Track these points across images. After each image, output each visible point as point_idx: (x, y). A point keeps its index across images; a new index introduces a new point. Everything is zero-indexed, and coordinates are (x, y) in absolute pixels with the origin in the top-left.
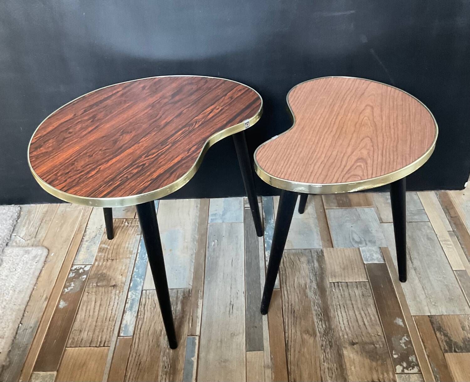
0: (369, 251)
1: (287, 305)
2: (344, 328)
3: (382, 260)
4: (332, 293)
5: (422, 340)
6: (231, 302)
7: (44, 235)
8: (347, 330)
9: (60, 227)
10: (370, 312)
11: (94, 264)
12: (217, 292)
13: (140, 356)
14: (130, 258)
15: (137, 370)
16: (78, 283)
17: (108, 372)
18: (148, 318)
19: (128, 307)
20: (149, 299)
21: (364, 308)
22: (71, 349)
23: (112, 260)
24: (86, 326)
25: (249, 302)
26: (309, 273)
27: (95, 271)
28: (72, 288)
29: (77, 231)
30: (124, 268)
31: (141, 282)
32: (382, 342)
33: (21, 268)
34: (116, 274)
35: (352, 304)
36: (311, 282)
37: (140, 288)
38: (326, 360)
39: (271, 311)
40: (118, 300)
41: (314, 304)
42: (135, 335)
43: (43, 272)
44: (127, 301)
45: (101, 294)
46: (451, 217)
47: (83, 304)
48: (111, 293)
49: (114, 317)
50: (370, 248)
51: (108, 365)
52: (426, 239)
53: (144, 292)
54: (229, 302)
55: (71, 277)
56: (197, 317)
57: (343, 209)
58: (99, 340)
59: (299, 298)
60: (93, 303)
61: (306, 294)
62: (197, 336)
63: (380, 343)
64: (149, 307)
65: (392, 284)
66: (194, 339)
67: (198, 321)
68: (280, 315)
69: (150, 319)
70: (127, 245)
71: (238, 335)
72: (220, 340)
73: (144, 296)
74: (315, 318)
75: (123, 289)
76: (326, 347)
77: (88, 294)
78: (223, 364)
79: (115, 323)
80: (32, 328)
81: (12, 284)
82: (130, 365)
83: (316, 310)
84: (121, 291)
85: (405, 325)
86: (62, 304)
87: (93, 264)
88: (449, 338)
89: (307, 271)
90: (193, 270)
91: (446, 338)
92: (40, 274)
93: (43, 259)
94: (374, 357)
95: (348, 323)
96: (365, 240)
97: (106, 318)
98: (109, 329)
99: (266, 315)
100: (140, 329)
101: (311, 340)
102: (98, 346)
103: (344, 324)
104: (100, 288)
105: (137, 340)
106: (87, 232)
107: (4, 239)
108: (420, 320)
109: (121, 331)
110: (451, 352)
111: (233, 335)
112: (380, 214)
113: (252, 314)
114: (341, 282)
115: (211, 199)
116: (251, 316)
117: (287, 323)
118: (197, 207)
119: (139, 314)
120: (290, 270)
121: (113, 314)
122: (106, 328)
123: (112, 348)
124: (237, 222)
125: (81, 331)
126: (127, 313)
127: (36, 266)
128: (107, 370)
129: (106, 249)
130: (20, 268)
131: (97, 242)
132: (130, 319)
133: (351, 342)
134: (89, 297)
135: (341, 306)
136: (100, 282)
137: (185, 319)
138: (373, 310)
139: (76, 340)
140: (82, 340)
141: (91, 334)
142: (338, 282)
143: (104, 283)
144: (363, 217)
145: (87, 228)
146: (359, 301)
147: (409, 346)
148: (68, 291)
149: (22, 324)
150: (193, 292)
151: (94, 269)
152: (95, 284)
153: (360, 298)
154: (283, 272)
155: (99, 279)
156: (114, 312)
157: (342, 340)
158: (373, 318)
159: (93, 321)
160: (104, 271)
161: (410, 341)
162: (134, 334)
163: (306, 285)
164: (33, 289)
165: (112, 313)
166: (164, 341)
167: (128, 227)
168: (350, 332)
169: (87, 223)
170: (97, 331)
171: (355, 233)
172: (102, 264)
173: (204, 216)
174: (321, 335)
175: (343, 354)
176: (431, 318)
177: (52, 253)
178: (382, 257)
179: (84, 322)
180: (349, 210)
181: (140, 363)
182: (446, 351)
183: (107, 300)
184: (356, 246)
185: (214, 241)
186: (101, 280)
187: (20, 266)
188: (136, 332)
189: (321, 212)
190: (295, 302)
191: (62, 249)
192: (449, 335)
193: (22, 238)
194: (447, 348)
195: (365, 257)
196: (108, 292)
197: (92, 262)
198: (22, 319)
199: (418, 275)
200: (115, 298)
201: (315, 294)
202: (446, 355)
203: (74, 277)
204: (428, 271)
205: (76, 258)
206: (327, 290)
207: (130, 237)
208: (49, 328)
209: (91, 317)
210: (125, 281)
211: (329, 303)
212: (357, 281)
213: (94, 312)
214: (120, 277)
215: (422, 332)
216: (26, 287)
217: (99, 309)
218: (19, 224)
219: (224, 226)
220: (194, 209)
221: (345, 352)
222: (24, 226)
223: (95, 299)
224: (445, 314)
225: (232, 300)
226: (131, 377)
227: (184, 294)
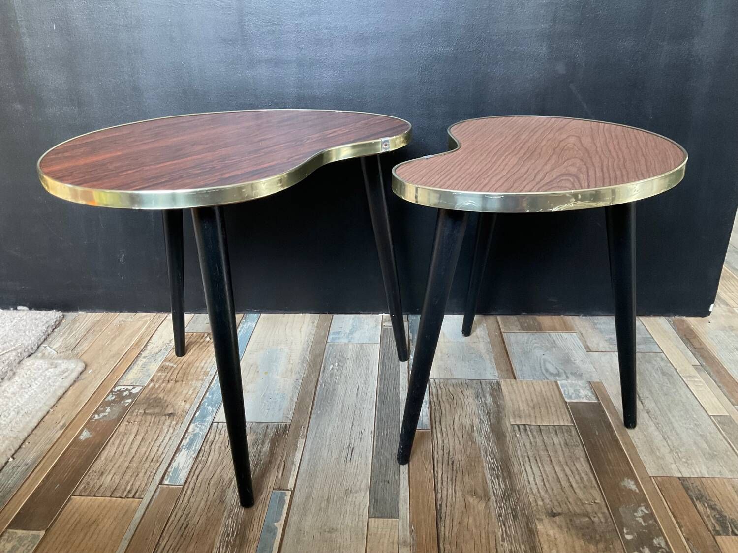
0: (572, 385)
1: (441, 452)
2: (536, 490)
3: (594, 398)
4: (516, 440)
5: (673, 514)
6: (350, 444)
7: (86, 348)
8: (543, 493)
9: (112, 339)
10: (579, 469)
11: (148, 385)
12: (329, 430)
13: (190, 515)
14: (202, 380)
15: (178, 537)
16: (117, 409)
17: (130, 537)
18: (214, 460)
19: (186, 444)
20: (220, 434)
21: (569, 462)
22: (80, 499)
23: (176, 382)
24: (113, 467)
25: (379, 445)
26: (478, 410)
27: (146, 395)
28: (107, 414)
29: (135, 344)
30: (190, 392)
31: (212, 411)
32: (603, 513)
33: (39, 384)
34: (178, 399)
35: (549, 456)
36: (481, 422)
37: (209, 419)
38: (506, 537)
39: (415, 460)
40: (173, 433)
41: (486, 453)
42: (187, 484)
43: (70, 392)
44: (186, 436)
45: (147, 424)
46: (695, 348)
47: (116, 437)
48: (164, 423)
49: (160, 457)
50: (573, 382)
51: (133, 527)
52: (661, 375)
53: (215, 424)
54: (348, 445)
55: (109, 401)
56: (293, 463)
57: (529, 334)
58: (128, 488)
59: (462, 443)
60: (133, 435)
61: (473, 438)
62: (288, 490)
63: (600, 515)
64: (219, 445)
65: (612, 431)
66: (284, 495)
67: (293, 468)
68: (428, 465)
69: (215, 463)
70: (202, 364)
71: (356, 492)
72: (326, 498)
73: (213, 431)
74: (487, 472)
75: (183, 420)
76: (506, 518)
77: (128, 423)
78: (327, 535)
79: (160, 465)
80: (27, 466)
81: (17, 404)
82: (170, 528)
83: (489, 462)
84: (180, 422)
85: (641, 490)
86: (85, 435)
87: (145, 385)
88: (720, 513)
89: (475, 408)
90: (295, 399)
91: (714, 513)
92: (64, 394)
93: (74, 375)
94: (591, 537)
95: (544, 483)
96: (565, 372)
97: (147, 458)
98: (148, 473)
99: (407, 466)
100: (198, 476)
101: (481, 506)
102: (124, 496)
103: (536, 484)
104: (149, 417)
105: (189, 492)
106: (149, 347)
107: (27, 348)
108: (665, 483)
109: (166, 477)
110: (727, 534)
111: (348, 492)
112: (586, 341)
113: (384, 462)
114: (529, 425)
115: (335, 316)
116: (381, 465)
117: (440, 478)
118: (313, 323)
119: (201, 455)
120: (447, 405)
121: (160, 453)
122: (144, 471)
123: (146, 501)
124: (369, 342)
125: (102, 474)
126: (182, 453)
127: (62, 383)
128: (128, 535)
129: (170, 368)
130: (37, 384)
131: (160, 359)
132: (184, 461)
133: (550, 511)
134: (128, 427)
135: (531, 458)
136: (150, 409)
137: (273, 465)
138: (585, 466)
139: (92, 485)
140: (101, 486)
141: (117, 479)
142: (524, 425)
143: (156, 410)
144: (559, 343)
145: (150, 341)
146: (560, 453)
147: (651, 522)
148: (99, 418)
149: (14, 458)
150: (292, 428)
151: (146, 392)
152: (142, 411)
153: (562, 448)
154: (437, 408)
155: (149, 404)
156: (161, 450)
157: (535, 508)
158: (585, 478)
159: (125, 461)
160: (161, 396)
161: (652, 513)
162: (186, 482)
163: (472, 427)
164: (48, 413)
165: (158, 450)
166: (233, 495)
167: (209, 343)
168: (546, 496)
169: (152, 336)
170: (128, 474)
171: (549, 362)
172: (160, 387)
173: (323, 334)
174: (498, 499)
175: (536, 528)
176: (684, 480)
177: (90, 369)
178: (593, 394)
179: (111, 461)
180: (537, 335)
181: (187, 526)
182: (718, 534)
183: (155, 433)
184: (551, 378)
185: (333, 364)
186: (152, 406)
187: (39, 382)
188: (190, 479)
189: (496, 336)
190: (454, 449)
191: (107, 365)
192: (718, 508)
193: (54, 350)
194: (718, 528)
195: (567, 393)
196: (159, 422)
197: (145, 384)
198: (16, 451)
199: (654, 420)
200: (168, 430)
201: (488, 439)
202: (718, 538)
203: (113, 401)
204: (670, 415)
205: (124, 376)
206: (507, 434)
207: (209, 355)
208: (54, 467)
209: (123, 455)
210: (188, 409)
211: (510, 452)
212: (555, 424)
213: (130, 448)
214: (183, 403)
215: (669, 502)
216: (38, 408)
217: (140, 444)
218: (55, 334)
219: (350, 346)
220: (309, 325)
221: (540, 527)
222: (61, 336)
223: (136, 431)
224: (707, 476)
225: (352, 442)
226: (167, 548)
227: (277, 431)
